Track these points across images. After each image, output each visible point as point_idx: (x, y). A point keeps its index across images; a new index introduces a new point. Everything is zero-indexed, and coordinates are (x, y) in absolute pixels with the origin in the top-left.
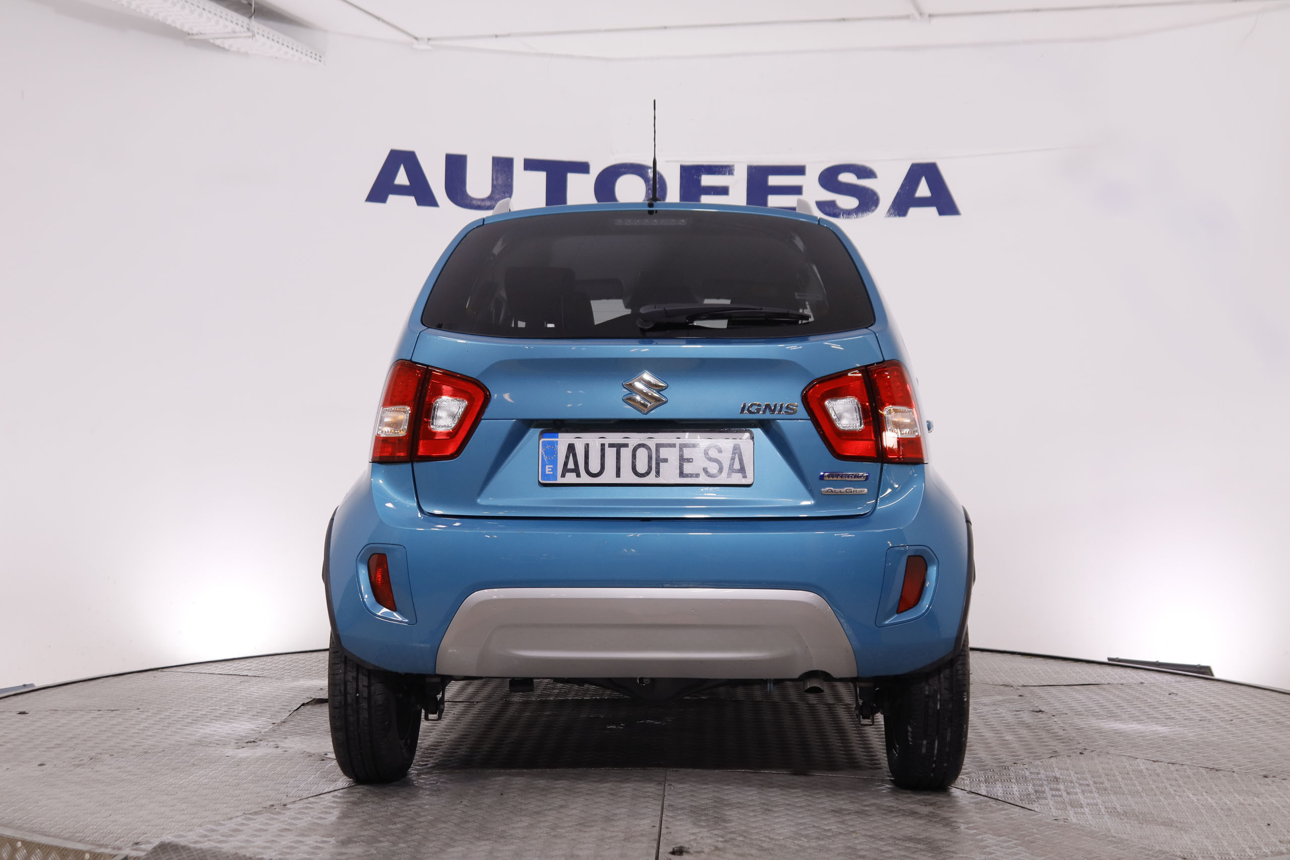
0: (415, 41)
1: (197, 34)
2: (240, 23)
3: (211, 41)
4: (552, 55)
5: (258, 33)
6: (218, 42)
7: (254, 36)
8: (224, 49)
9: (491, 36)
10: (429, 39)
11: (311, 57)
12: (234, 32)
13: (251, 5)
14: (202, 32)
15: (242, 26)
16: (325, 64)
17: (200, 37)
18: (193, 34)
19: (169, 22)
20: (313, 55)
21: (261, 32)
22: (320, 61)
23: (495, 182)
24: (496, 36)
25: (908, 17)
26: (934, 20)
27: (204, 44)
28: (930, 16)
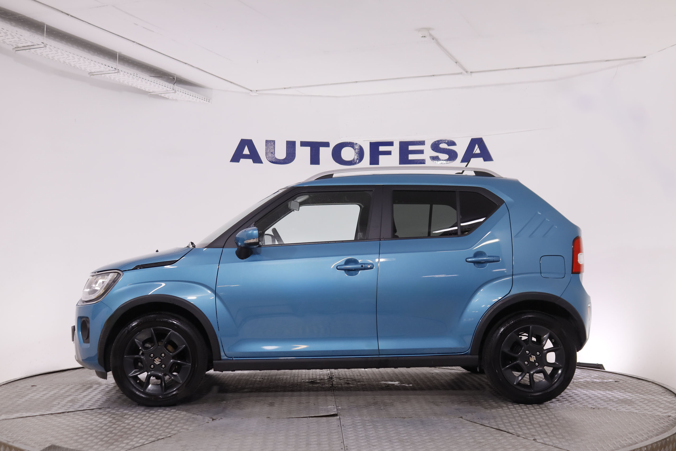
0: (250, 92)
2: (169, 87)
3: (160, 95)
4: (311, 96)
5: (178, 91)
6: (163, 95)
7: (175, 92)
8: (166, 98)
9: (282, 89)
10: (257, 91)
11: (204, 100)
12: (167, 91)
13: (175, 79)
14: (155, 91)
16: (211, 103)
17: (154, 93)
18: (151, 92)
19: (139, 88)
20: (206, 99)
21: (179, 91)
22: (209, 102)
24: (285, 88)
25: (461, 73)
26: (473, 74)
27: (157, 96)
28: (471, 72)
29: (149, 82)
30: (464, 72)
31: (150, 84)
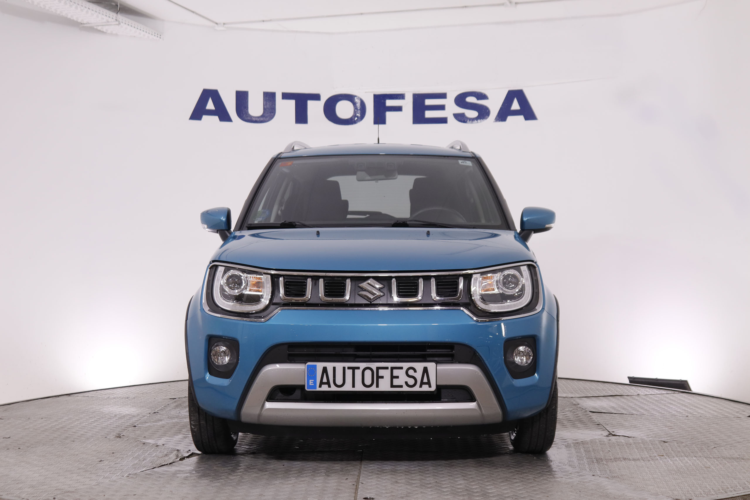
0: (216, 25)
1: (86, 24)
2: (111, 16)
3: (95, 27)
4: (297, 32)
5: (122, 22)
6: (99, 28)
7: (119, 24)
8: (103, 32)
9: (260, 21)
10: (224, 24)
11: (155, 36)
12: (108, 22)
13: (117, 6)
14: (90, 22)
15: (112, 18)
16: (163, 40)
17: (88, 25)
18: (84, 24)
19: (69, 17)
20: (156, 35)
21: (124, 22)
22: (160, 38)
23: (265, 107)
24: (263, 21)
25: (503, 4)
26: (519, 6)
27: (91, 29)
28: (516, 3)
29: (86, 10)
30: (508, 3)
31: (87, 12)
